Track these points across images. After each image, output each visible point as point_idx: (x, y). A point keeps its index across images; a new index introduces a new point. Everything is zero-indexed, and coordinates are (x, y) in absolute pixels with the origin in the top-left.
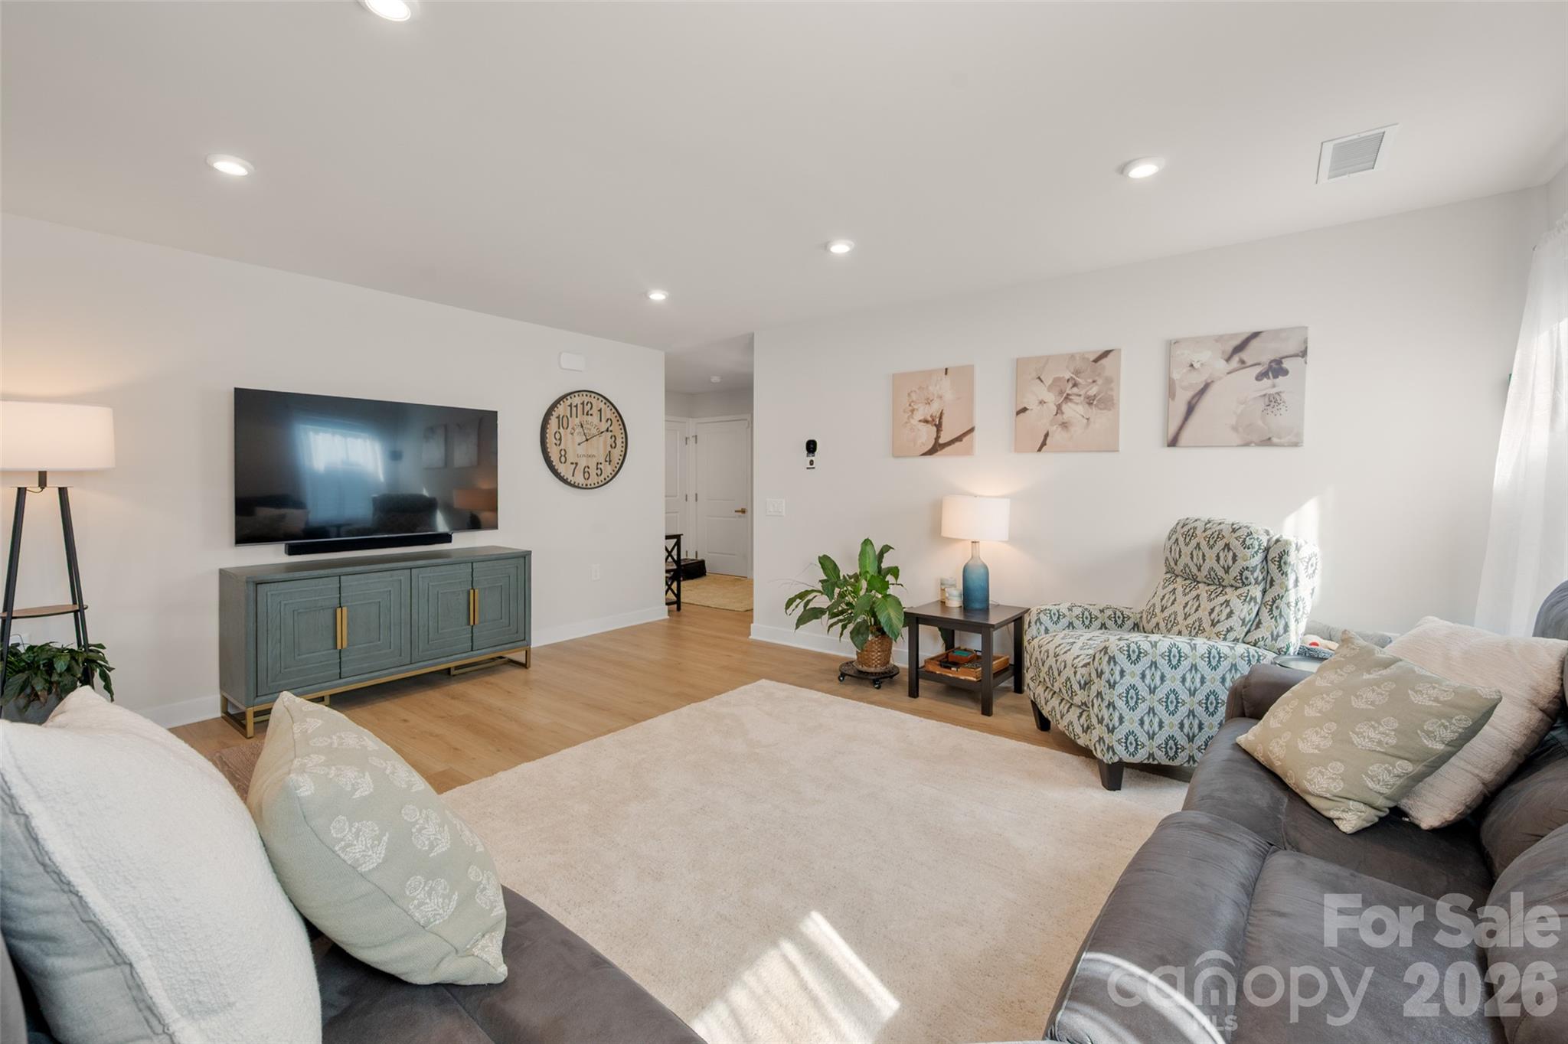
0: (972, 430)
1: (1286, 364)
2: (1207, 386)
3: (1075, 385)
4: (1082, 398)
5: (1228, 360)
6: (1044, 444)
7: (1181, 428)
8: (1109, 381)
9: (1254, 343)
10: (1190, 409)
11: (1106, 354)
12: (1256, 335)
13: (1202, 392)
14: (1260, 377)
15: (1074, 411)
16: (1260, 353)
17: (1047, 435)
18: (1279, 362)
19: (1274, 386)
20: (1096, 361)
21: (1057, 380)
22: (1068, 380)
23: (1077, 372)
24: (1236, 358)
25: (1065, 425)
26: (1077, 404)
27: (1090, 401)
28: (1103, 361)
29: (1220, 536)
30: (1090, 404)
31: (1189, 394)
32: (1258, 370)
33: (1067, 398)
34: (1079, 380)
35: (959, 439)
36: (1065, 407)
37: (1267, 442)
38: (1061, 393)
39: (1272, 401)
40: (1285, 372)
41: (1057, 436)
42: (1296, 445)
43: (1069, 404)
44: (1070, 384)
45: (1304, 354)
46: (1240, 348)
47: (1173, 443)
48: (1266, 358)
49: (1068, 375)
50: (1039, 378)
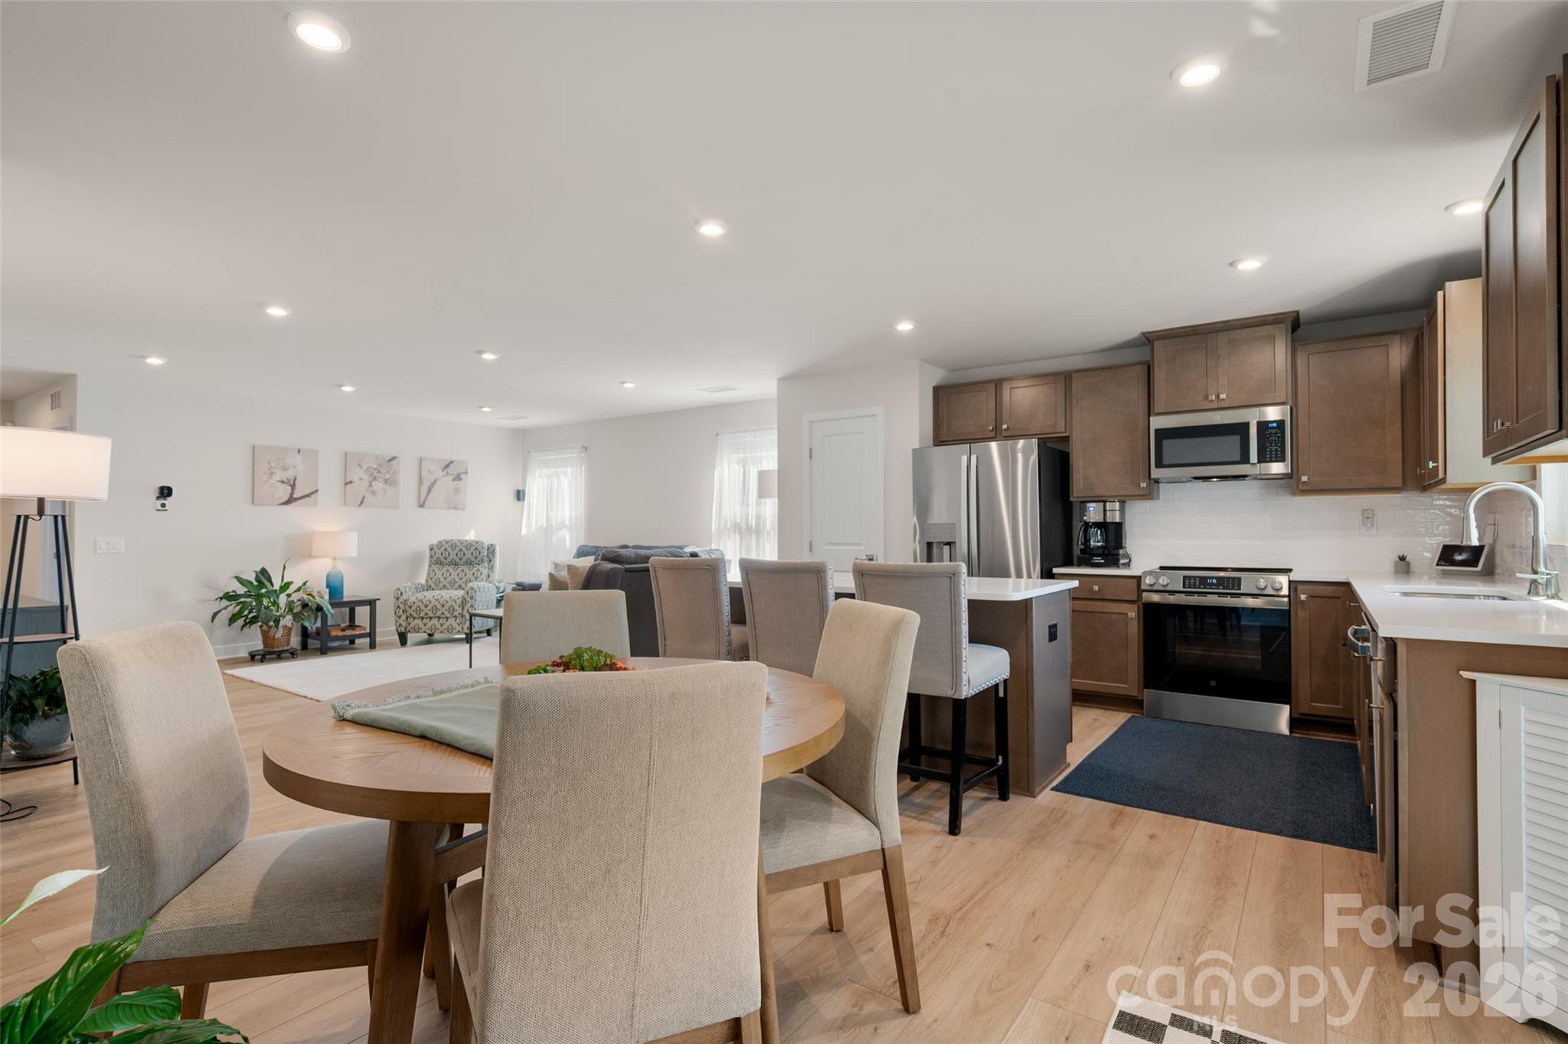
0: (317, 491)
1: (462, 476)
2: (435, 481)
3: (379, 472)
4: (382, 479)
5: (443, 471)
6: (362, 502)
7: (426, 499)
8: (395, 473)
9: (452, 466)
10: (429, 491)
11: (394, 458)
12: (452, 462)
13: (433, 484)
14: (454, 480)
15: (378, 486)
16: (452, 469)
17: (363, 498)
18: (459, 475)
19: (457, 484)
20: (389, 461)
21: (369, 468)
22: (375, 469)
23: (380, 465)
24: (445, 471)
25: (373, 493)
26: (379, 482)
27: (386, 481)
28: (392, 462)
29: (471, 545)
30: (386, 483)
31: (429, 484)
32: (453, 477)
33: (375, 479)
34: (380, 470)
35: (308, 495)
36: (373, 483)
37: (455, 508)
38: (372, 475)
39: (457, 491)
40: (461, 479)
41: (369, 498)
42: (464, 509)
43: (376, 482)
44: (376, 471)
45: (466, 473)
46: (447, 467)
47: (422, 506)
48: (455, 473)
49: (375, 467)
50: (359, 465)
